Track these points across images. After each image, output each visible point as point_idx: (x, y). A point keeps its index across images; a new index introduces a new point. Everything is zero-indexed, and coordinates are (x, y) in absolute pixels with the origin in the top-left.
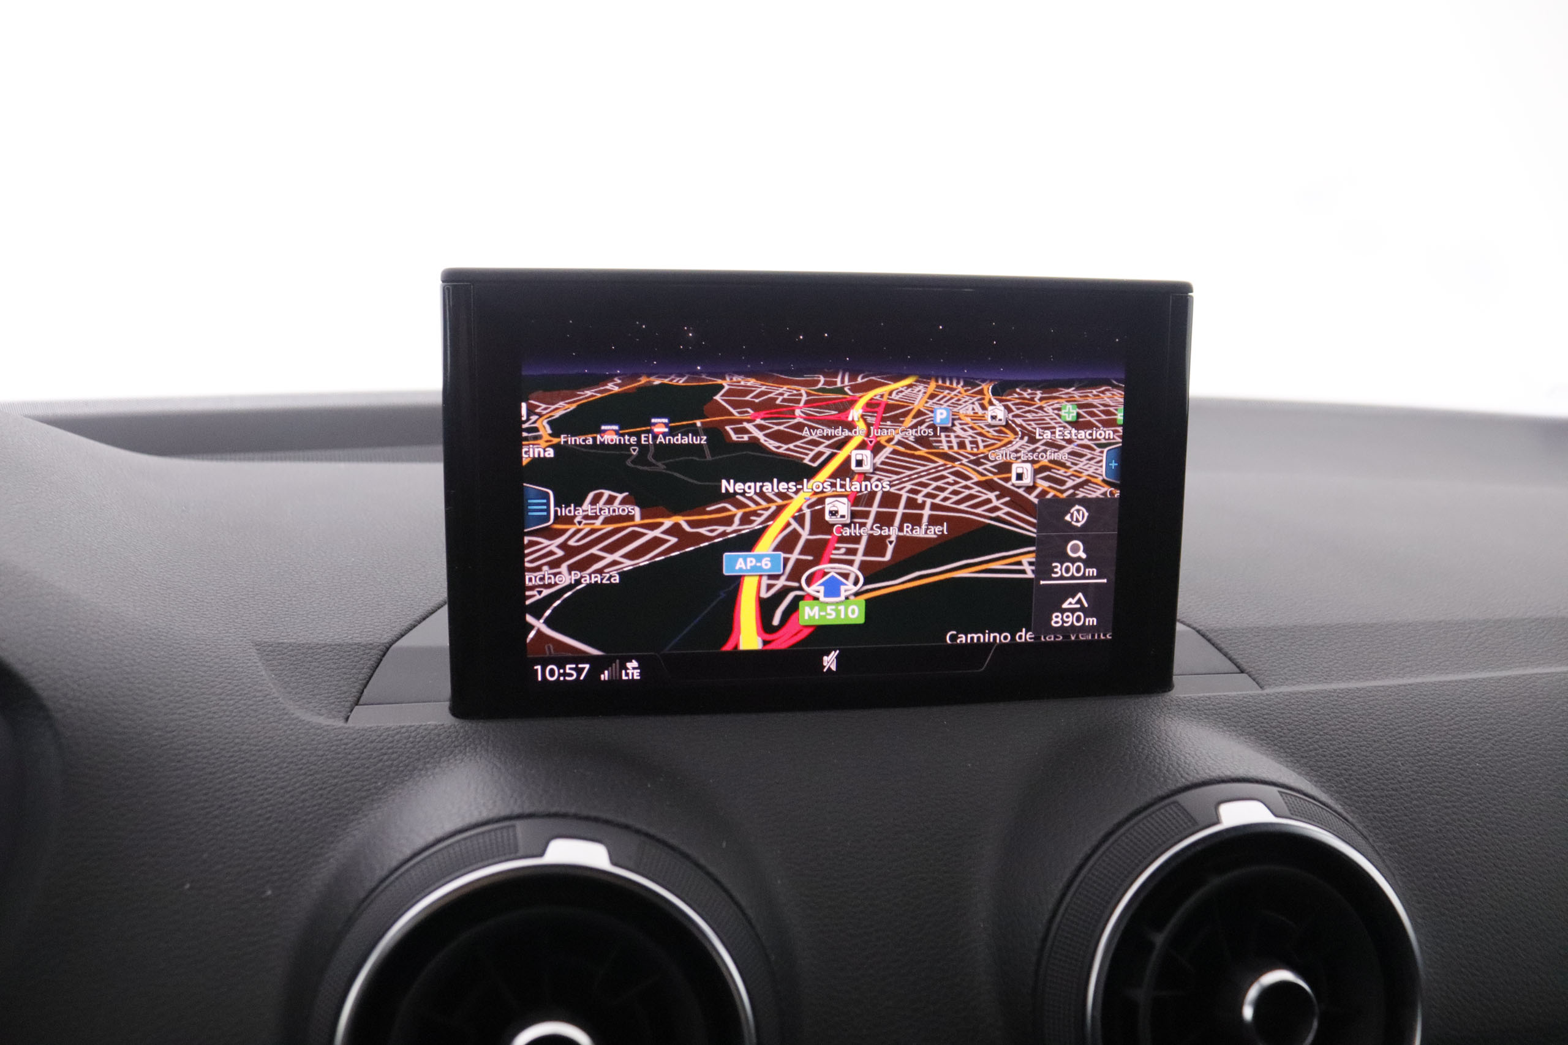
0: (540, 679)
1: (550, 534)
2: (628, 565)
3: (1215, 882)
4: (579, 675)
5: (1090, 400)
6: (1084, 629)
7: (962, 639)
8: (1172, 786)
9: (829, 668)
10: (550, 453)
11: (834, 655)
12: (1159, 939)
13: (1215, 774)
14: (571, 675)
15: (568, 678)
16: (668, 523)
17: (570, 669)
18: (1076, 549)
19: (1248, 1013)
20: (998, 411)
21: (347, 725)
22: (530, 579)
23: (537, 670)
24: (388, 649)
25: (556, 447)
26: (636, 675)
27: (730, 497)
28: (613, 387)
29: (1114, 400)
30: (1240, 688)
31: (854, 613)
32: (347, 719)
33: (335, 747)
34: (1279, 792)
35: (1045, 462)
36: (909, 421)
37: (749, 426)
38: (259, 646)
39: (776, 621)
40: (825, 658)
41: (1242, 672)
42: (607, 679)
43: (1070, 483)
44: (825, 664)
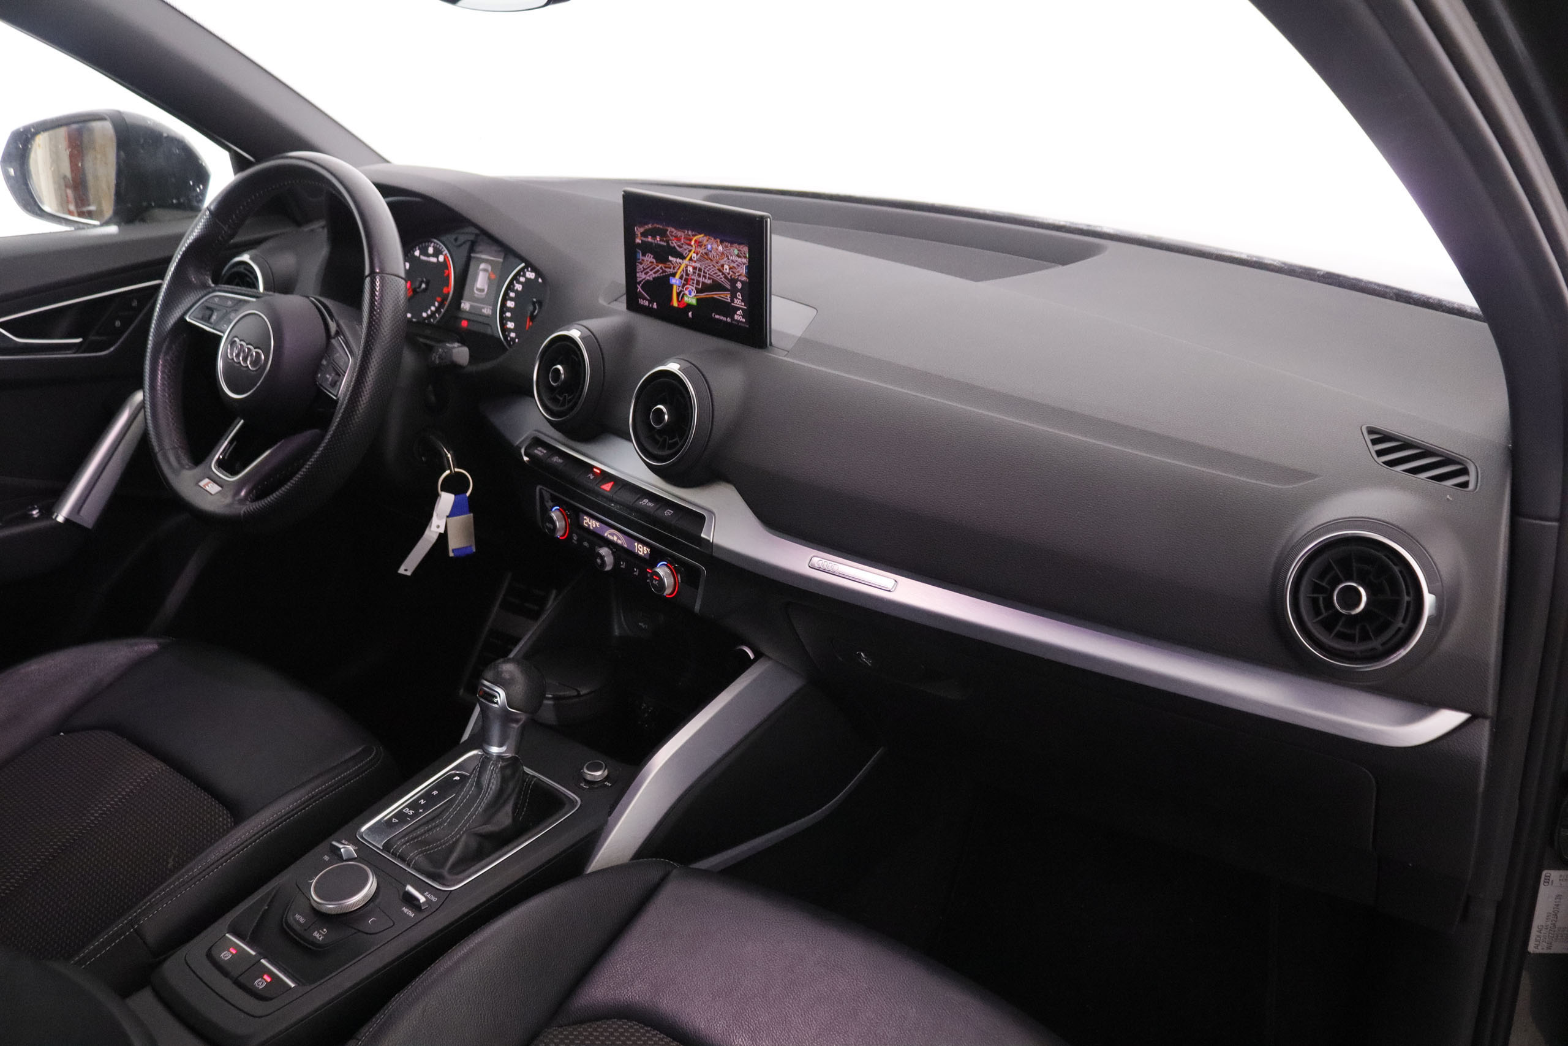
1: (641, 264)
2: (654, 276)
5: (740, 249)
6: (741, 322)
7: (717, 316)
10: (640, 242)
11: (691, 313)
14: (645, 303)
16: (660, 266)
18: (740, 297)
20: (720, 248)
22: (638, 275)
23: (639, 300)
25: (642, 241)
27: (671, 261)
28: (650, 226)
29: (745, 249)
31: (694, 302)
32: (609, 303)
35: (731, 266)
36: (703, 247)
37: (674, 242)
39: (680, 299)
43: (737, 274)
44: (689, 315)
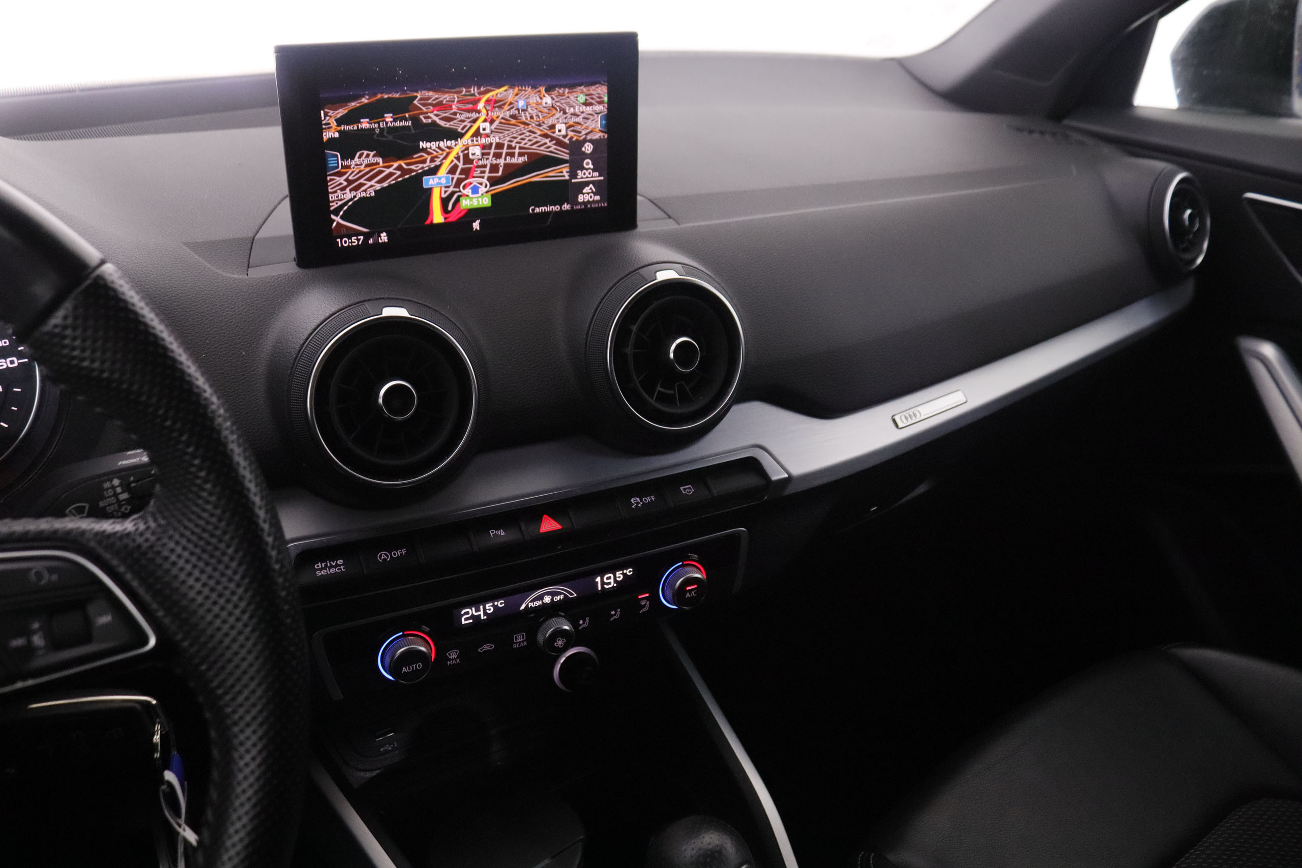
0: (340, 245)
1: (340, 174)
2: (378, 187)
3: (655, 304)
4: (358, 241)
5: (591, 92)
6: (594, 202)
7: (537, 210)
8: (636, 266)
9: (476, 229)
10: (337, 135)
11: (478, 222)
12: (634, 328)
13: (655, 260)
14: (355, 242)
15: (353, 244)
16: (396, 165)
17: (354, 239)
18: (588, 164)
19: (672, 355)
20: (548, 100)
21: (248, 277)
22: (332, 197)
23: (338, 242)
24: (253, 240)
25: (340, 132)
26: (386, 241)
27: (424, 150)
28: (365, 100)
29: (602, 91)
30: (669, 226)
31: (486, 202)
32: (250, 274)
33: (251, 287)
34: (683, 267)
35: (571, 123)
36: (506, 107)
37: (430, 115)
38: (187, 244)
39: (450, 208)
40: (474, 224)
41: (670, 217)
42: (372, 242)
43: (584, 132)
44: (474, 227)
